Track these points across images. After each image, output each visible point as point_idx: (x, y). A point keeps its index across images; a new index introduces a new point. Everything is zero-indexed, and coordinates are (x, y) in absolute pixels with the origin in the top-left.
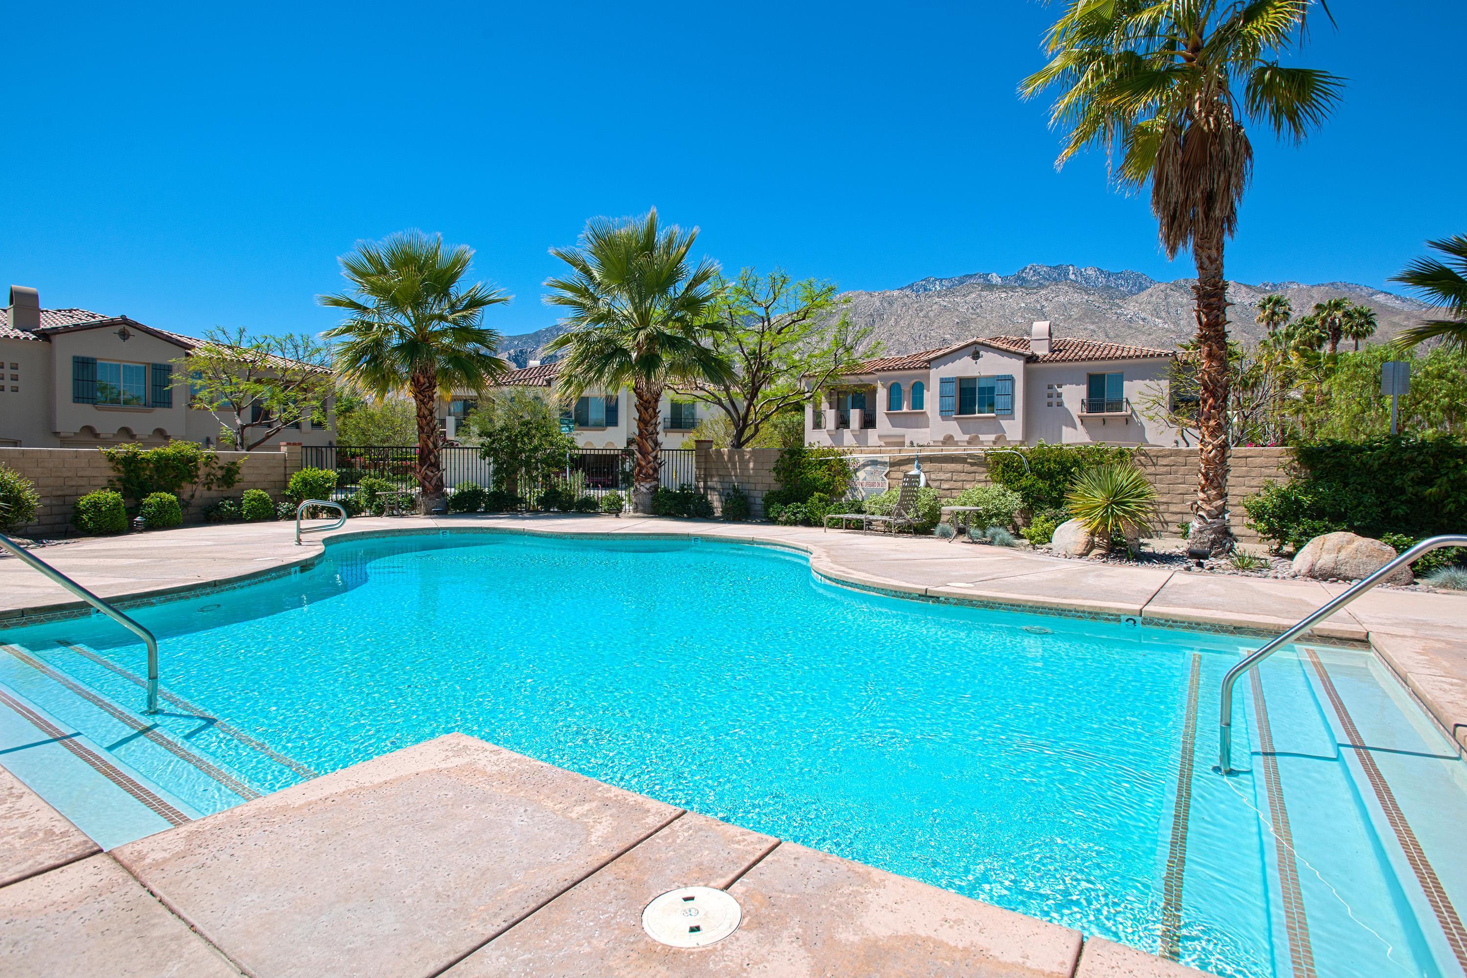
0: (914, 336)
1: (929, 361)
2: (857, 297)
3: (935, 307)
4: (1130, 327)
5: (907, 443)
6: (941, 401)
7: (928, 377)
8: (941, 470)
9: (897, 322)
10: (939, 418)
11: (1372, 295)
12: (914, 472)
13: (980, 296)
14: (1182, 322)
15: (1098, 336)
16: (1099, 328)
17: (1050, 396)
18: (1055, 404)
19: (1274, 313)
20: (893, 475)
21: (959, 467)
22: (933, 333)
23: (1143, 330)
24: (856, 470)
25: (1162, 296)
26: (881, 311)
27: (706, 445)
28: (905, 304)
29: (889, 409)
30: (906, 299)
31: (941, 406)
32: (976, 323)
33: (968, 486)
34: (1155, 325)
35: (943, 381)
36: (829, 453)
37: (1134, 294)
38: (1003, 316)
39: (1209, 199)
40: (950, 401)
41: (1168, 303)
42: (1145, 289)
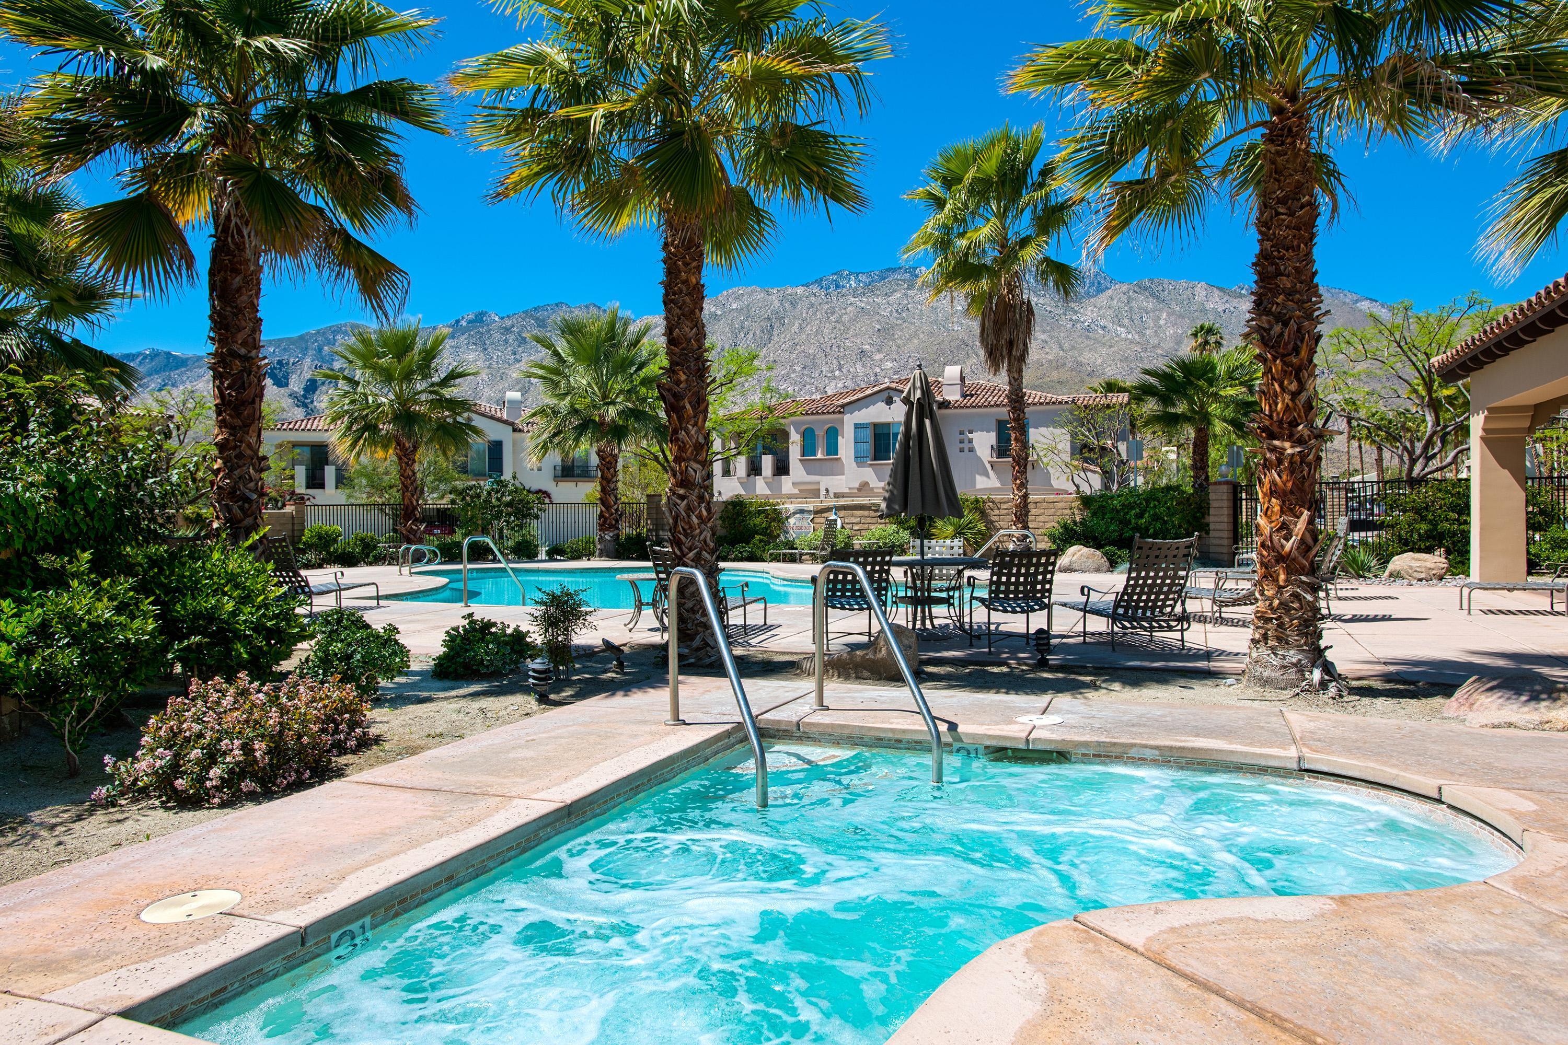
0: (823, 346)
1: (843, 406)
2: (750, 295)
3: (850, 309)
4: (1088, 338)
5: (823, 492)
6: (856, 447)
7: (842, 422)
8: (852, 516)
9: (801, 328)
10: (854, 464)
11: (1357, 301)
12: (833, 517)
13: (906, 295)
14: (1148, 332)
15: (1051, 348)
16: (1052, 338)
17: (962, 442)
18: (966, 450)
19: (1206, 342)
20: (817, 520)
21: (866, 513)
22: (848, 344)
23: (1104, 340)
24: (788, 518)
25: (1124, 298)
26: (781, 314)
27: (657, 499)
28: (812, 305)
29: (803, 455)
30: (813, 298)
31: (856, 452)
32: (901, 330)
33: (872, 527)
34: (1117, 335)
35: (858, 427)
36: (766, 504)
37: (1092, 297)
38: (936, 321)
39: (1011, 344)
40: (865, 447)
41: (1131, 308)
42: (1103, 291)
